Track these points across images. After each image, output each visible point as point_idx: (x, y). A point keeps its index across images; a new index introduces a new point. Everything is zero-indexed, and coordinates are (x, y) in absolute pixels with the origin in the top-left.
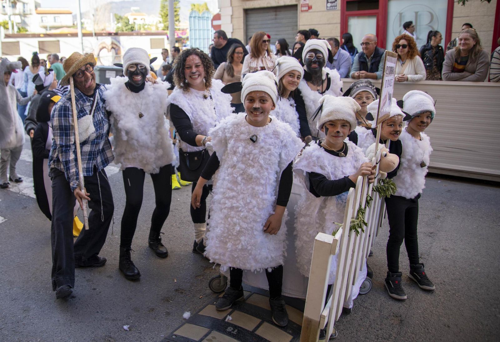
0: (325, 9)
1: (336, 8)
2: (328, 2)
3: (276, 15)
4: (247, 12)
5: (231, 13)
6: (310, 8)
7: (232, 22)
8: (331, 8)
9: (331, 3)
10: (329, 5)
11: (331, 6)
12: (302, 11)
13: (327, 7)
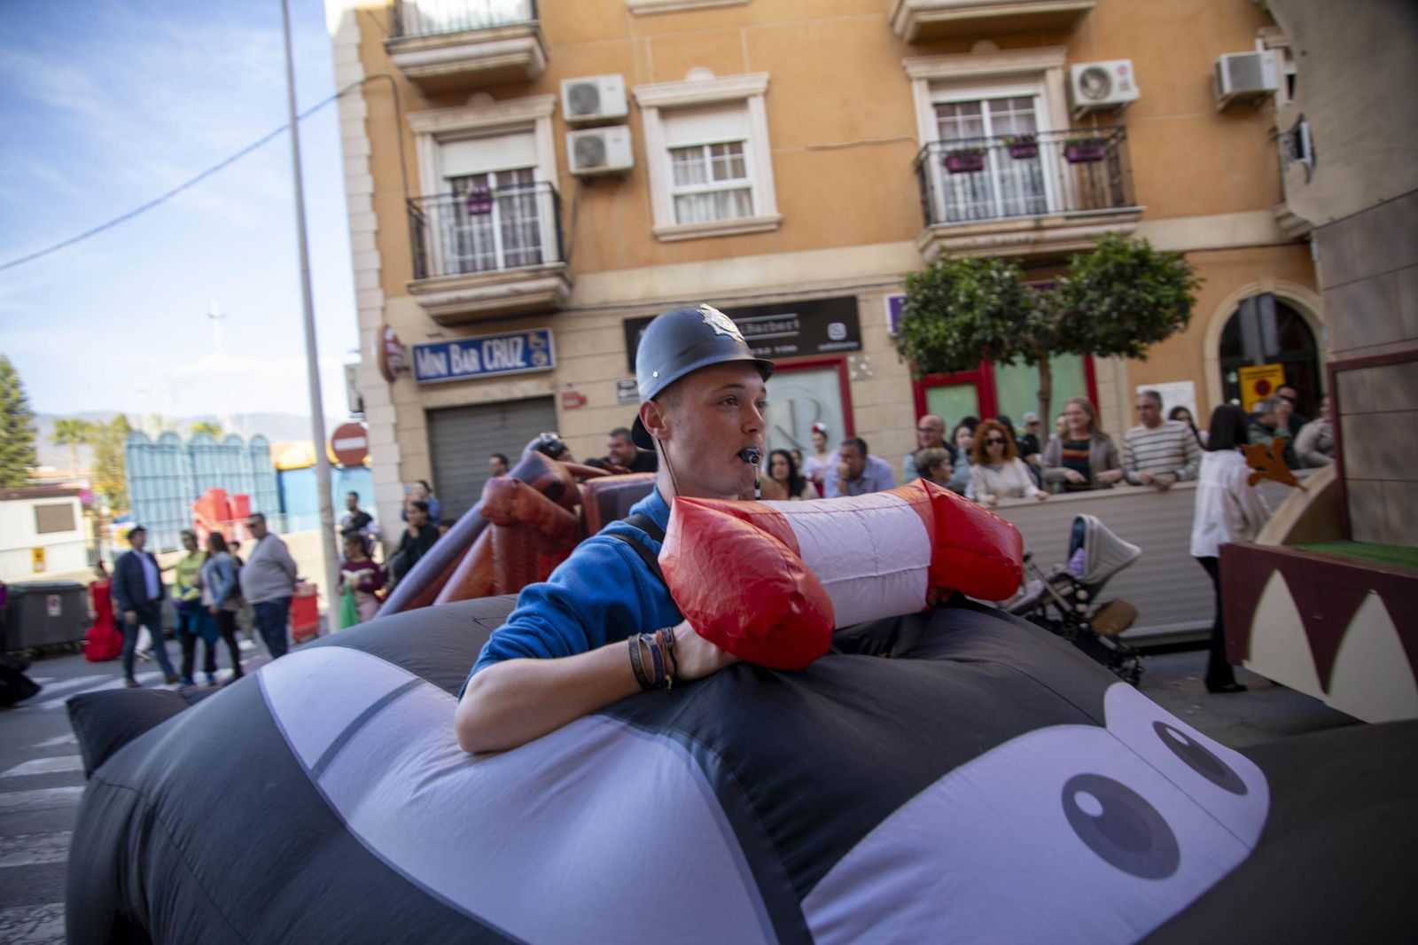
0: (615, 401)
1: (636, 398)
2: (620, 387)
3: (504, 419)
4: (432, 414)
5: (392, 420)
6: (582, 401)
7: (397, 439)
8: (630, 399)
9: (628, 388)
10: (624, 393)
11: (629, 396)
12: (567, 408)
13: (620, 397)
